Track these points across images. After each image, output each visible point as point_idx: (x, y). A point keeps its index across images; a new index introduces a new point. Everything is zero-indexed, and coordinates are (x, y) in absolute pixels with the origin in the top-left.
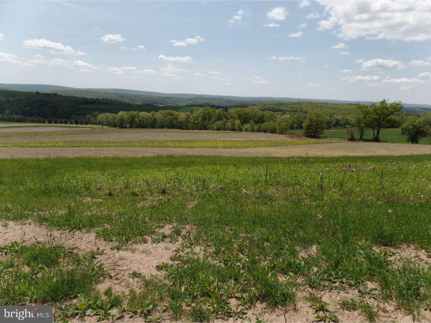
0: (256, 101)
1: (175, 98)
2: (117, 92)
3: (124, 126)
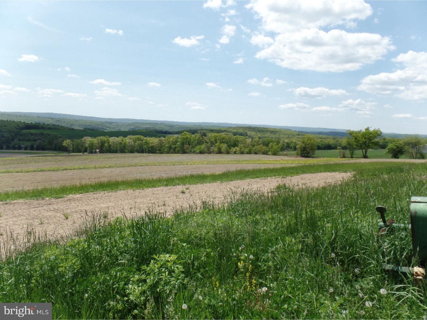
0: (197, 126)
1: (115, 123)
2: (50, 116)
3: (94, 151)
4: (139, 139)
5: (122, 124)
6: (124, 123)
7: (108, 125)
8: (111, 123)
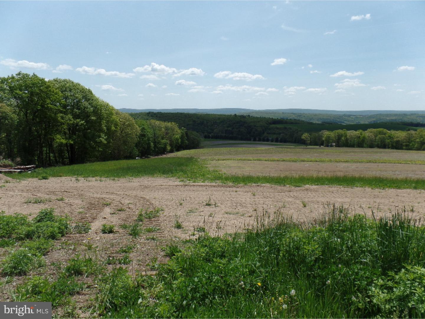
1: (354, 116)
3: (330, 144)
4: (380, 133)
5: (363, 116)
6: (364, 115)
7: (346, 118)
8: (349, 116)
